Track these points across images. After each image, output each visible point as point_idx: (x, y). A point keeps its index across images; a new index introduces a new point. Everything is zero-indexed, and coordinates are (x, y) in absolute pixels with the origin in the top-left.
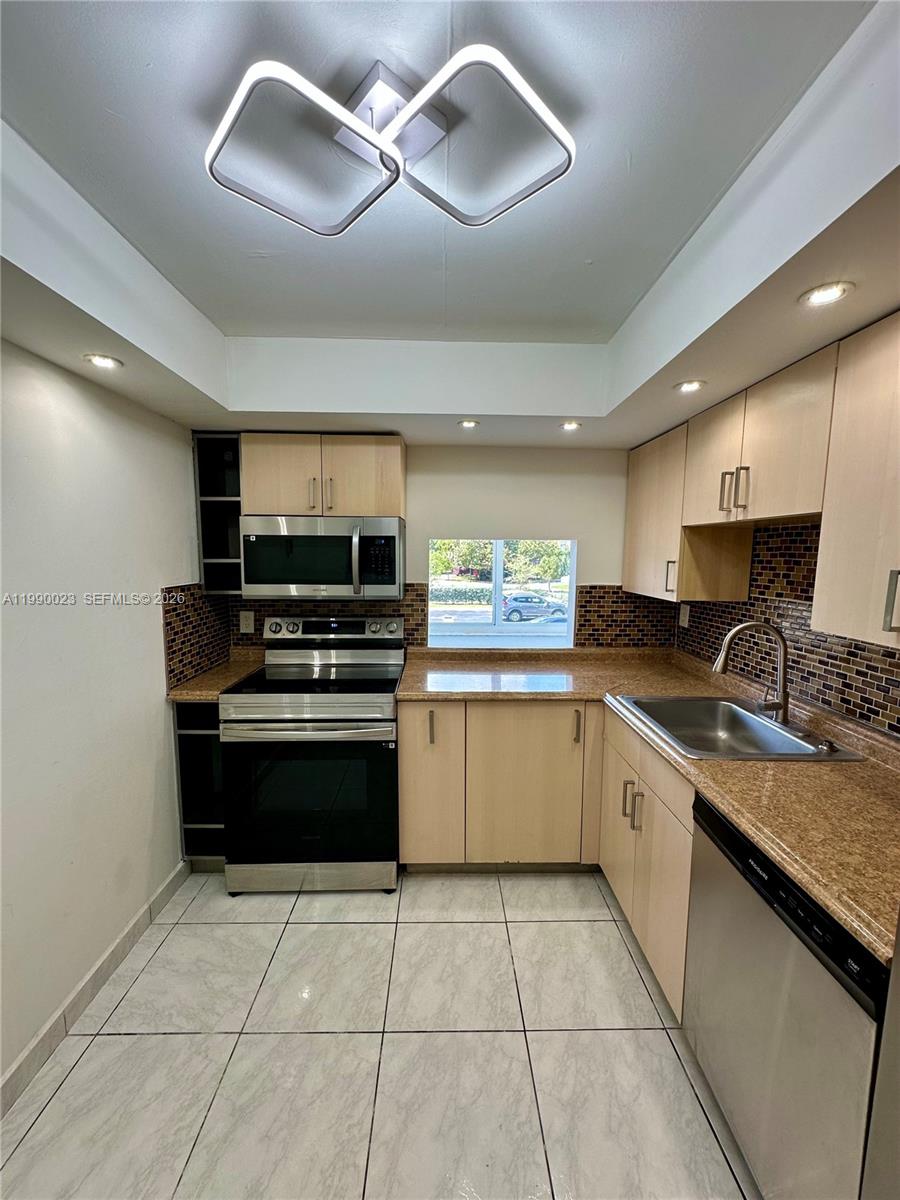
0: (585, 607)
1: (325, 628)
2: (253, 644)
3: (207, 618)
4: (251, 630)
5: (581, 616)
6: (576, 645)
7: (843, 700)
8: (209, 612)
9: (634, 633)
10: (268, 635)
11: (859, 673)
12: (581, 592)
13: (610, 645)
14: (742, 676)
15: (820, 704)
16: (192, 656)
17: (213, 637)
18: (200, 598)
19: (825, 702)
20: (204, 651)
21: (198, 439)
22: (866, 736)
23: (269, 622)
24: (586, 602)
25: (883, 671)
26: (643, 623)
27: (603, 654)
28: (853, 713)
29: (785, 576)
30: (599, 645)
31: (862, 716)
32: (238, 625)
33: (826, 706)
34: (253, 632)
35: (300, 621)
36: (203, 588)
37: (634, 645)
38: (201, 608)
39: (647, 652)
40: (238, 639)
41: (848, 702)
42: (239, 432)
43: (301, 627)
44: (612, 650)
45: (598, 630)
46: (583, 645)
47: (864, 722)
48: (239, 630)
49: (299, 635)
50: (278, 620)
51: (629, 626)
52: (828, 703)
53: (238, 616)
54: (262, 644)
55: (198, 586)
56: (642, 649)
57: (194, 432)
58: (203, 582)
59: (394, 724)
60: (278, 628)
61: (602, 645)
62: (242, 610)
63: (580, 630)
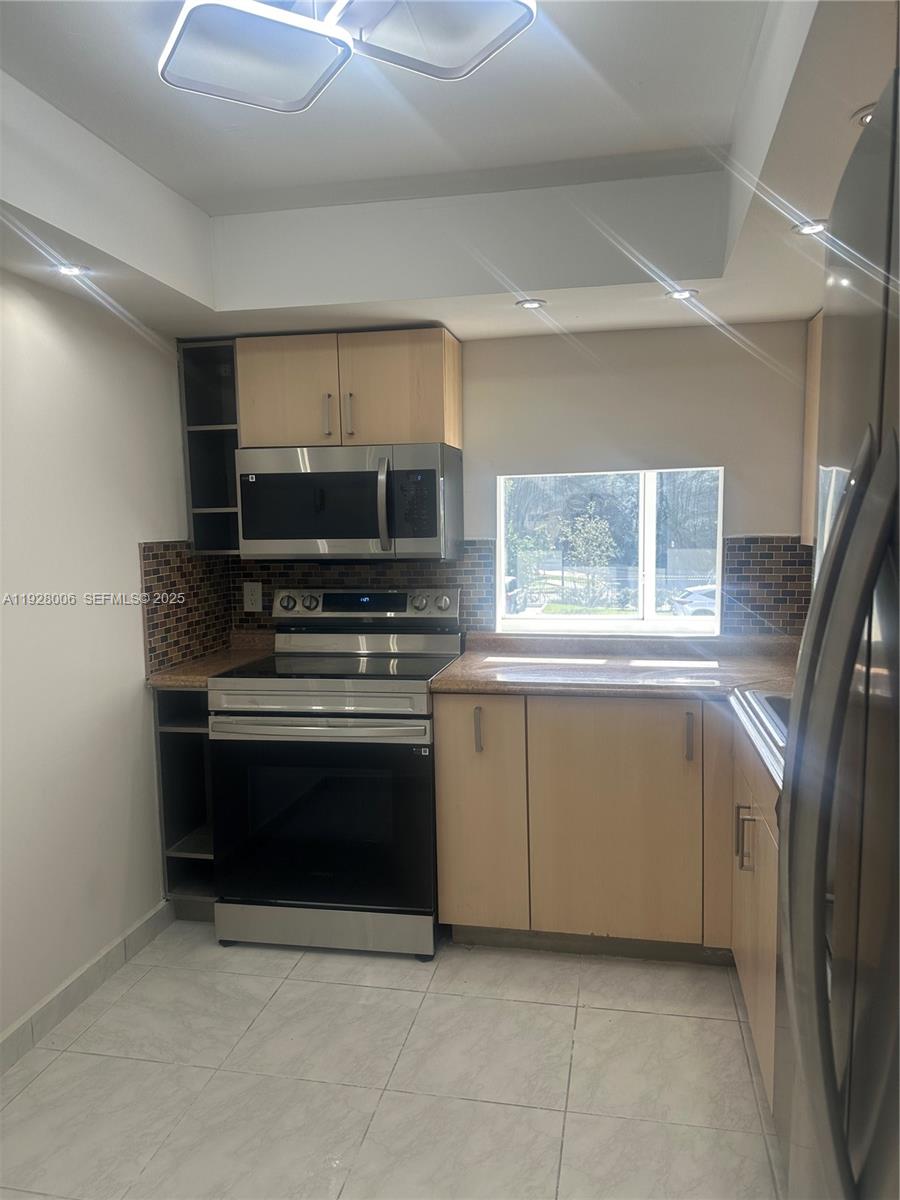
1: (353, 603)
2: (260, 627)
3: (199, 587)
4: (258, 608)
5: (732, 586)
6: (725, 630)
8: (202, 580)
10: (278, 612)
12: (733, 548)
13: (782, 631)
16: (179, 635)
17: (206, 614)
18: (190, 560)
20: (194, 630)
21: (184, 350)
23: (280, 596)
24: (741, 563)
27: (769, 645)
30: (763, 631)
32: (241, 602)
34: (260, 610)
35: (319, 594)
36: (194, 547)
38: (191, 574)
40: (241, 621)
42: (233, 338)
43: (321, 600)
44: (785, 639)
45: (761, 608)
46: (736, 630)
48: (242, 607)
49: (319, 613)
50: (293, 593)
53: (240, 589)
54: (272, 627)
55: (188, 545)
57: (180, 341)
58: (192, 539)
59: (427, 723)
60: (292, 604)
62: (246, 581)
63: (730, 608)
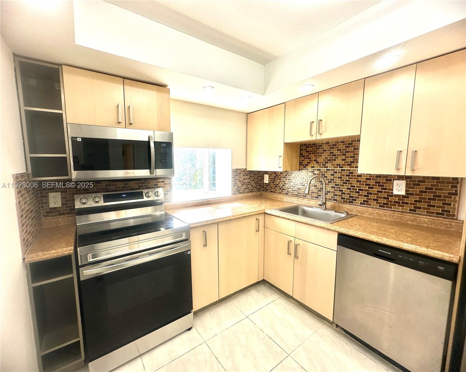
6: (232, 194)
7: (342, 198)
9: (250, 186)
11: (347, 189)
13: (243, 193)
14: (297, 197)
15: (333, 201)
19: (334, 200)
22: (355, 208)
24: (235, 176)
25: (357, 187)
26: (252, 183)
27: (242, 197)
28: (346, 202)
29: (314, 160)
30: (240, 193)
31: (349, 202)
33: (335, 201)
37: (251, 192)
39: (255, 194)
41: (344, 199)
43: (102, 198)
44: (245, 195)
45: (239, 187)
46: (235, 194)
47: (351, 204)
51: (248, 184)
52: (336, 200)
56: (253, 193)
63: (233, 188)
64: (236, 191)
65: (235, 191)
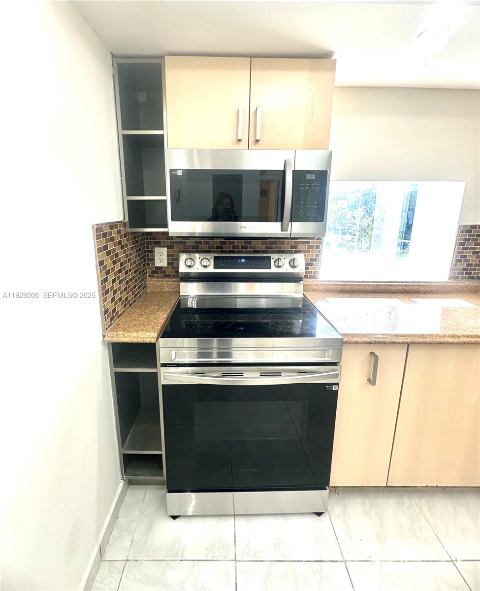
0: (464, 244)
2: (166, 276)
4: (164, 264)
5: (458, 252)
6: (451, 278)
8: (132, 249)
10: (183, 269)
12: (462, 231)
13: (478, 278)
16: (121, 293)
17: (135, 272)
18: (125, 235)
20: (129, 286)
23: (183, 257)
24: (465, 240)
27: (476, 286)
30: (470, 278)
32: (153, 260)
34: (166, 265)
35: (211, 256)
36: (128, 225)
38: (126, 245)
40: (153, 272)
43: (212, 261)
45: (471, 265)
46: (456, 278)
48: (154, 264)
49: (211, 269)
53: (152, 252)
55: (125, 225)
58: (127, 219)
60: (193, 263)
61: (473, 278)
62: (156, 247)
63: (456, 265)
64: (462, 273)
65: (459, 273)
